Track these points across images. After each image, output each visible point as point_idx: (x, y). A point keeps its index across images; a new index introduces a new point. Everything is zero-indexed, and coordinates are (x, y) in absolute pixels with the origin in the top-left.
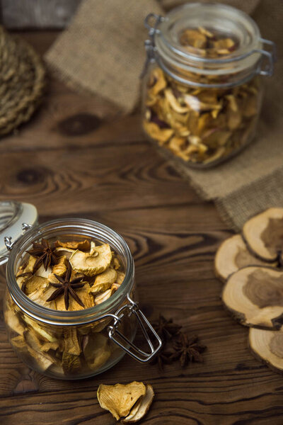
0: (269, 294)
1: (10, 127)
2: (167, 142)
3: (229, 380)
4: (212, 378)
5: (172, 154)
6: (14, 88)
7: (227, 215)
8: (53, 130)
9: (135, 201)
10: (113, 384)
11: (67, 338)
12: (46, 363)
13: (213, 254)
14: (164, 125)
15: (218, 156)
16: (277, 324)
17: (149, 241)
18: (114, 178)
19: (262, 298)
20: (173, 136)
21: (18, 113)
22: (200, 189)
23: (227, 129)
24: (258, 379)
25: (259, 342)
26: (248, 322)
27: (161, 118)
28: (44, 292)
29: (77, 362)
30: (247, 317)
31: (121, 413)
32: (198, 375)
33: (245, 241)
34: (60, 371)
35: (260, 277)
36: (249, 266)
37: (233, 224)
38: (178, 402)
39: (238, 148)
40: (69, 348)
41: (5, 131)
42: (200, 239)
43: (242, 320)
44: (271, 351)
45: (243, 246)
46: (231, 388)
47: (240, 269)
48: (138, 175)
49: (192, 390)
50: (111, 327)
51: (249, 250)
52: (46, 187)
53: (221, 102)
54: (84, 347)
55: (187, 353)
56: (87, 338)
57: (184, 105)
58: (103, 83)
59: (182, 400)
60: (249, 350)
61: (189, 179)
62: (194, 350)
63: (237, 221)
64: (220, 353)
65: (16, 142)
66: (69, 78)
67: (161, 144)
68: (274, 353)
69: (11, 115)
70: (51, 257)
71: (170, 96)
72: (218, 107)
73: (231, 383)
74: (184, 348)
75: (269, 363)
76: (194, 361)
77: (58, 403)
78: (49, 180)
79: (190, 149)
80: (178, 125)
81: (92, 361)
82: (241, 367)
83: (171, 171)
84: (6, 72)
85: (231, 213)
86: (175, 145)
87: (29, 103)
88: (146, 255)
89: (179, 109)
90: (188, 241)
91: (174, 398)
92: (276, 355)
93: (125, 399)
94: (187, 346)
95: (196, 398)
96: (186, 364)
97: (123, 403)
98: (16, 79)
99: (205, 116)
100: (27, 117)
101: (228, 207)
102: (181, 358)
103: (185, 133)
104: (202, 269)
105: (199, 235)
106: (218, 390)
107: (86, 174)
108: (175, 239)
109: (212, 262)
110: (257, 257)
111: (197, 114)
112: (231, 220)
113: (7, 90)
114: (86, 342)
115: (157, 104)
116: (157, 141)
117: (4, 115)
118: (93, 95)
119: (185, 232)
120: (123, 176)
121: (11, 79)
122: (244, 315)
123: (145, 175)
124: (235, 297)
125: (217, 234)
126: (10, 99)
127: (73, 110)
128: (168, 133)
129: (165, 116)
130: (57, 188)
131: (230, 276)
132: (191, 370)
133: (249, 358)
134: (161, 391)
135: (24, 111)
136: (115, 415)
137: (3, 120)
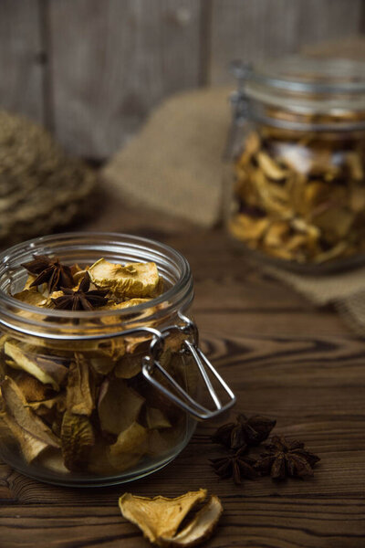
2: (261, 240)
3: (359, 505)
4: (328, 501)
10: (151, 497)
11: (73, 385)
12: (36, 447)
17: (229, 344)
23: (347, 209)
27: (251, 200)
29: (87, 433)
31: (160, 533)
34: (59, 466)
40: (74, 404)
42: (310, 345)
48: (219, 280)
49: (295, 514)
50: (148, 358)
54: (101, 400)
55: (285, 462)
56: (106, 385)
57: (283, 166)
59: (273, 527)
64: (343, 472)
67: (253, 246)
70: (60, 273)
71: (265, 161)
74: (279, 455)
76: (296, 476)
77: (49, 517)
81: (114, 438)
83: (269, 278)
86: (273, 239)
88: (222, 358)
89: (277, 174)
90: (288, 346)
91: (258, 523)
93: (170, 513)
96: (280, 481)
97: (165, 518)
99: (316, 184)
103: (287, 214)
104: (313, 376)
105: (307, 340)
106: (341, 517)
108: (270, 344)
114: (104, 392)
116: (246, 242)
119: (283, 336)
123: (228, 280)
128: (263, 224)
129: (258, 195)
132: (292, 488)
134: (236, 512)
136: (148, 533)
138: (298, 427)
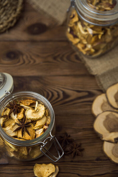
0: (115, 126)
1: (4, 29)
2: (77, 44)
3: (92, 165)
4: (85, 164)
5: (78, 49)
6: (7, 10)
7: (100, 83)
8: (24, 31)
9: (59, 72)
10: (41, 164)
13: (92, 102)
14: (76, 37)
15: (99, 53)
16: (117, 141)
17: (64, 93)
18: (50, 59)
19: (111, 127)
20: (80, 42)
21: (8, 23)
22: (89, 68)
23: (105, 42)
24: (105, 165)
25: (108, 148)
26: (103, 139)
27: (75, 33)
28: (13, 127)
30: (103, 136)
32: (78, 162)
33: (107, 98)
35: (111, 117)
36: (107, 111)
37: (102, 87)
38: (69, 174)
39: (109, 49)
40: (22, 152)
41: (2, 31)
42: (87, 94)
43: (101, 138)
44: (112, 153)
45: (105, 100)
46: (93, 169)
47: (104, 112)
48: (62, 59)
49: (76, 168)
51: (108, 102)
52: (19, 62)
53: (104, 31)
54: (29, 152)
55: (75, 152)
57: (86, 31)
58: (50, 7)
60: (102, 151)
61: (85, 62)
62: (78, 151)
63: (105, 86)
64: (89, 152)
65: (7, 36)
66: (34, 4)
67: (73, 44)
68: (113, 154)
69: (5, 24)
70: (17, 109)
71: (79, 26)
72: (102, 33)
73: (93, 166)
74: (74, 150)
75: (111, 159)
76: (78, 155)
78: (21, 58)
79: (87, 49)
80: (82, 38)
82: (98, 159)
83: (77, 58)
84: (4, 2)
85: (102, 82)
86: (80, 46)
87: (14, 18)
88: (62, 100)
89: (83, 33)
90: (81, 94)
92: (114, 155)
93: (46, 172)
94: (76, 149)
95: (77, 173)
96: (74, 156)
98: (9, 5)
99: (95, 37)
100: (13, 24)
101: (101, 79)
102: (72, 154)
103: (85, 42)
104: (86, 109)
105: (86, 92)
106: (87, 169)
107: (38, 56)
108: (76, 93)
109: (91, 106)
110: (111, 106)
111: (92, 36)
112: (102, 85)
113: (4, 10)
114: (30, 150)
115: (73, 27)
116: (71, 43)
117: (2, 24)
118: (45, 13)
119: (80, 89)
120: (55, 58)
121: (6, 5)
122: (102, 135)
123: (65, 59)
124: (99, 126)
125: (95, 92)
126: (5, 15)
127: (35, 21)
128: (77, 40)
129: (77, 33)
130: (24, 62)
131: (98, 115)
132: (76, 159)
133: (102, 155)
134: (62, 168)
135: (12, 22)
137: (1, 26)
138: (80, 133)
